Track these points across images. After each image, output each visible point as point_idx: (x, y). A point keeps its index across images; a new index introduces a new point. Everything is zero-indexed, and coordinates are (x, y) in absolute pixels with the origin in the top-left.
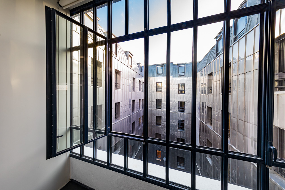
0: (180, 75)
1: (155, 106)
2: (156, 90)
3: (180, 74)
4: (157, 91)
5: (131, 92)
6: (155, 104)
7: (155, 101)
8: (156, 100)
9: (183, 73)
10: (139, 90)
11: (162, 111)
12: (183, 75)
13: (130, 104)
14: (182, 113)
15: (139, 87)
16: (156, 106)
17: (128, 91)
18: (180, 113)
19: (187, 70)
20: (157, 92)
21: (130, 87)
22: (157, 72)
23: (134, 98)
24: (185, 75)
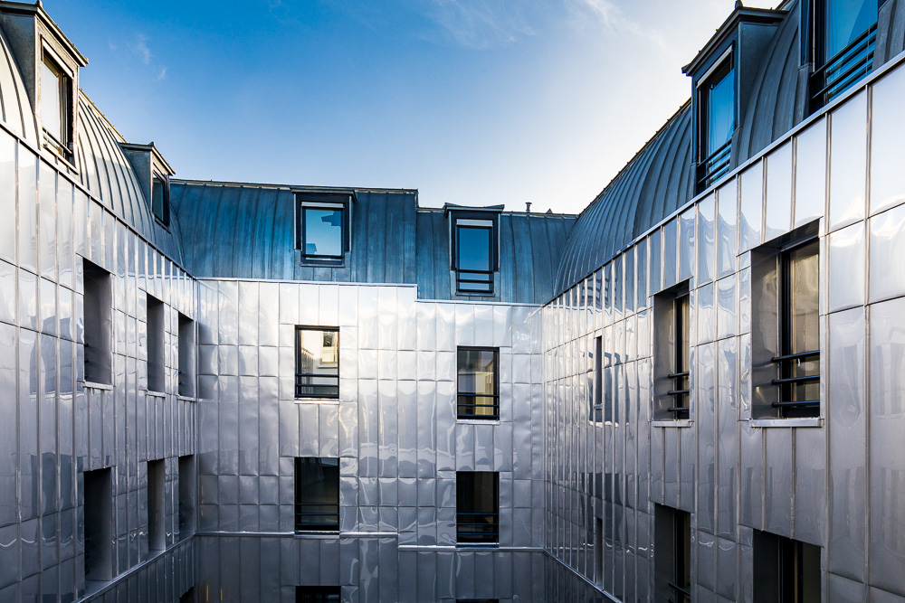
0: (463, 286)
1: (291, 510)
2: (298, 387)
3: (462, 276)
4: (299, 394)
5: (66, 399)
6: (291, 491)
7: (289, 468)
8: (298, 460)
9: (486, 277)
10: (144, 383)
11: (343, 542)
12: (486, 287)
13: (60, 504)
14: (483, 549)
15: (143, 351)
16: (298, 508)
17: (35, 388)
18: (467, 552)
19: (510, 255)
20: (303, 401)
21: (59, 344)
22: (301, 243)
23: (96, 452)
24: (496, 292)
